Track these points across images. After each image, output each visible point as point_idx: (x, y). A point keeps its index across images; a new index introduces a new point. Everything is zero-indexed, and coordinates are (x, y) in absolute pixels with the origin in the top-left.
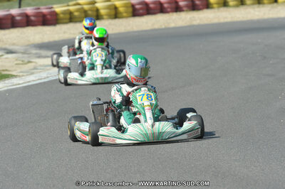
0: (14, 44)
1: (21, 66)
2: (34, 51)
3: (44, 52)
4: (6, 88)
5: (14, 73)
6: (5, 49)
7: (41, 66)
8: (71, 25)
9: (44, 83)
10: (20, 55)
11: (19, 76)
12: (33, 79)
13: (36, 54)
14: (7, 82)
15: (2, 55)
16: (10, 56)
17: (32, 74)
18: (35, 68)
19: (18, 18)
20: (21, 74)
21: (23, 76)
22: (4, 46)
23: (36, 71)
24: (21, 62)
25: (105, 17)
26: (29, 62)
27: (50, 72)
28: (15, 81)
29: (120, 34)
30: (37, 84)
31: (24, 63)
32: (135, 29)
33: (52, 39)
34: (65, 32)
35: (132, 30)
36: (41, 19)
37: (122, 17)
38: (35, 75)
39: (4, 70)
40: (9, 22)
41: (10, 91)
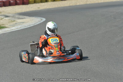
0: (9, 13)
1: (10, 23)
2: (17, 16)
3: (21, 17)
4: (2, 33)
5: (6, 26)
6: (5, 15)
7: (18, 23)
8: (34, 5)
9: (19, 30)
10: (11, 18)
11: (9, 27)
12: (14, 29)
13: (18, 17)
14: (3, 30)
15: (3, 18)
16: (7, 18)
17: (14, 26)
18: (16, 24)
19: (12, 2)
20: (9, 26)
21: (10, 27)
22: (5, 14)
23: (16, 25)
24: (11, 21)
25: (49, 1)
26: (14, 21)
27: (22, 25)
28: (6, 29)
29: (55, 8)
30: (16, 31)
31: (12, 21)
32: (62, 6)
33: (26, 11)
34: (31, 8)
35: (60, 6)
36: (22, 2)
37: (57, 1)
38: (15, 27)
39: (2, 25)
40: (8, 3)
41: (4, 34)
